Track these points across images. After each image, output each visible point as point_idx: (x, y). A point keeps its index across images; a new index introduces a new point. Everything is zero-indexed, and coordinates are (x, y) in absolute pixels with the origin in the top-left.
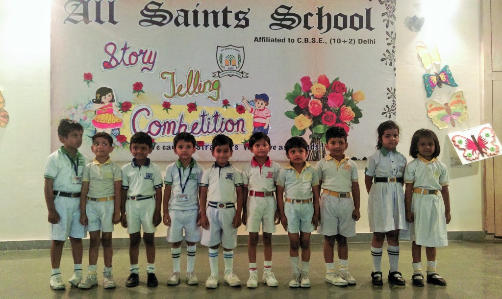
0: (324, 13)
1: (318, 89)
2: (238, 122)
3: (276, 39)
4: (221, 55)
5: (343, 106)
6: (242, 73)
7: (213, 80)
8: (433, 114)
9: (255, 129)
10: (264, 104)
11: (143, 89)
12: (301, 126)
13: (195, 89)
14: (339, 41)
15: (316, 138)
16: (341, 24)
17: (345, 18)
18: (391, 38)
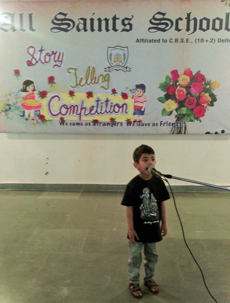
0: (191, 18)
1: (184, 80)
2: (123, 105)
3: (153, 40)
4: (111, 54)
5: (202, 93)
6: (126, 68)
7: (105, 73)
9: (135, 111)
10: (142, 92)
11: (55, 81)
12: (169, 109)
13: (92, 81)
14: (202, 40)
15: (180, 117)
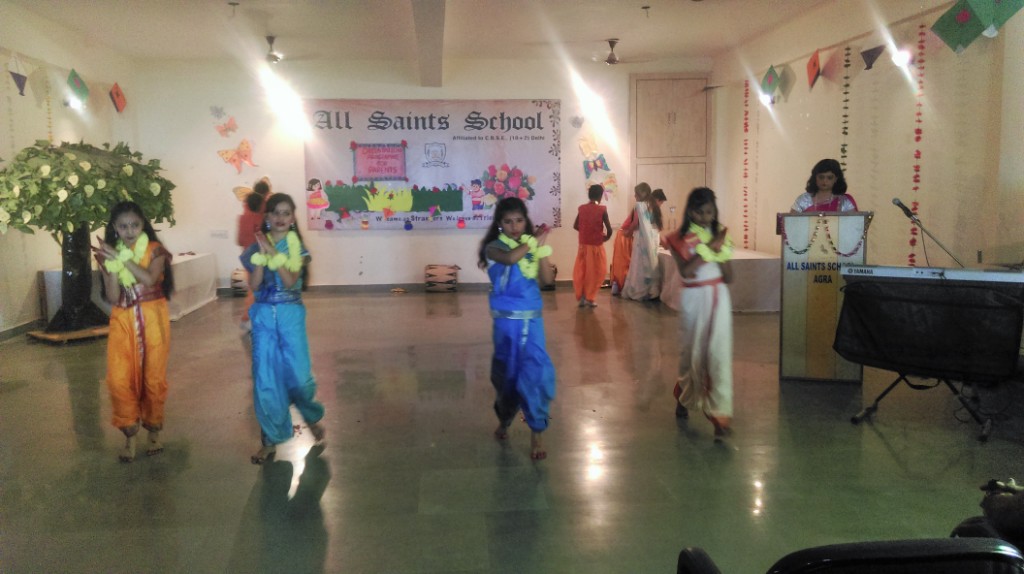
1: (501, 175)
3: (469, 137)
4: (429, 150)
5: (521, 187)
6: (444, 163)
16: (518, 125)
17: (521, 120)
18: (557, 135)
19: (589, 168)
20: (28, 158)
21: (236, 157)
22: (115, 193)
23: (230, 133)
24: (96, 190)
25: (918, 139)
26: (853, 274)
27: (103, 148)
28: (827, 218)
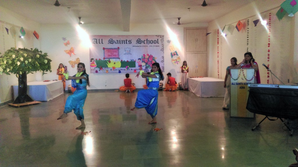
3: (137, 46)
4: (126, 50)
6: (130, 54)
8: (173, 62)
14: (151, 46)
15: (146, 67)
16: (152, 42)
18: (163, 45)
19: (172, 55)
20: (9, 53)
21: (70, 52)
22: (34, 63)
23: (68, 45)
24: (28, 62)
25: (269, 46)
26: (252, 86)
27: (31, 50)
28: (243, 70)
